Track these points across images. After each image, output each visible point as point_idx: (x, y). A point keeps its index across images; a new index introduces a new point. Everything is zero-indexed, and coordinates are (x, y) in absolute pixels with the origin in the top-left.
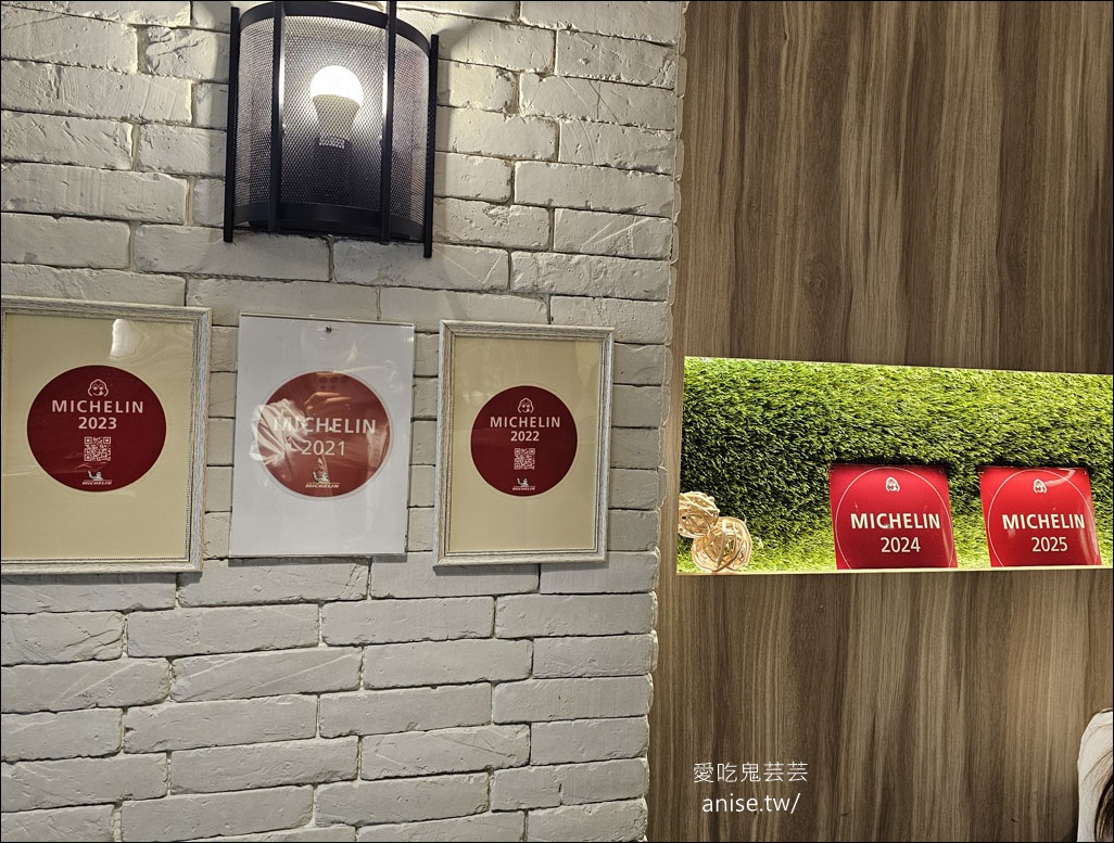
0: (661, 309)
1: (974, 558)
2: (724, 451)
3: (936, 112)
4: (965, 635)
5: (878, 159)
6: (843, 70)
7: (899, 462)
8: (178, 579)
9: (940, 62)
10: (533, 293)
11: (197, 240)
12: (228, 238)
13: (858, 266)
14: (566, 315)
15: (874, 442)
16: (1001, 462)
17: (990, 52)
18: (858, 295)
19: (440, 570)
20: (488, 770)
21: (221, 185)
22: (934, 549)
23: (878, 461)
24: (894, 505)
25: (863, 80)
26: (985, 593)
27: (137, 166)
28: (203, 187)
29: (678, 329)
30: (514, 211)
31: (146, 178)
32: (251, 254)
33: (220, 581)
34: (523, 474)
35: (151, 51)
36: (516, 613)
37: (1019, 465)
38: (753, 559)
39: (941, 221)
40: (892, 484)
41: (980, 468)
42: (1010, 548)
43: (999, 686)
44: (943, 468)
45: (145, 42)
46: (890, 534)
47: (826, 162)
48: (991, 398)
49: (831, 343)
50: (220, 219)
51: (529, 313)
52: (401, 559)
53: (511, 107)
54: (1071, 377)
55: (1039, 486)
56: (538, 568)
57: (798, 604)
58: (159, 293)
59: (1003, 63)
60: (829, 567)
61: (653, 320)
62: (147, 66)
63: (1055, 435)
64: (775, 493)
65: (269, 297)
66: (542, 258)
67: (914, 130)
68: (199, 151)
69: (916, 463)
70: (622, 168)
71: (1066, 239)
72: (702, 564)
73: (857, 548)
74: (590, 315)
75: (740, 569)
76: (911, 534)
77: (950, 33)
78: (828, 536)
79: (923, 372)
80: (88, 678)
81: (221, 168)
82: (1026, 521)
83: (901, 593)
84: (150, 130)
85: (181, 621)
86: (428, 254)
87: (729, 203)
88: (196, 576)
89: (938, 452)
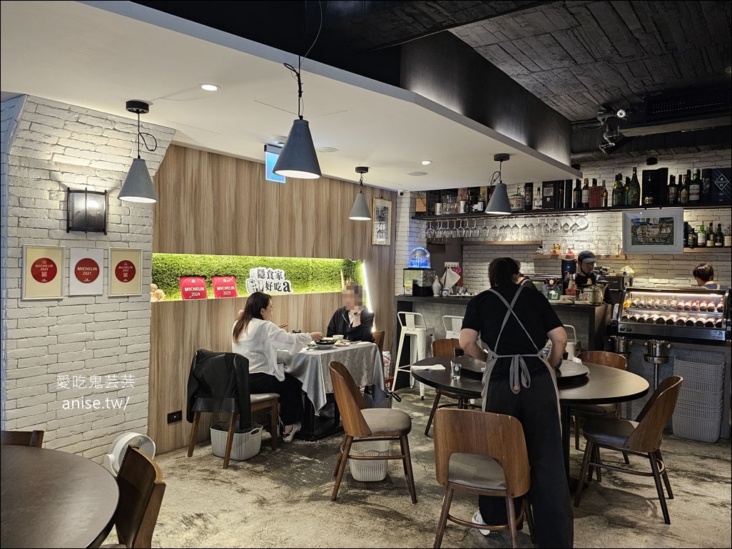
0: (150, 244)
1: (211, 295)
2: (156, 274)
3: (200, 199)
4: (210, 312)
5: (188, 209)
6: (180, 190)
7: (195, 276)
8: (58, 300)
9: (200, 189)
10: (126, 242)
11: (62, 233)
12: (68, 232)
13: (185, 232)
14: (132, 246)
15: (189, 272)
16: (216, 275)
17: (210, 187)
18: (185, 240)
19: (109, 298)
20: (119, 338)
21: (66, 222)
22: (203, 294)
23: (190, 276)
24: (194, 285)
25: (184, 193)
26: (213, 304)
27: (49, 218)
28: (62, 222)
29: (153, 248)
30: (122, 225)
31: (51, 220)
32: (71, 235)
33: (67, 301)
34: (125, 278)
35: (52, 195)
36: (124, 306)
37: (220, 276)
38: (164, 298)
39: (202, 223)
40: (193, 281)
41: (212, 277)
42: (219, 293)
43: (217, 324)
44: (204, 277)
45: (51, 194)
46: (194, 292)
47: (178, 210)
48: (214, 261)
49: (180, 250)
50: (66, 228)
51: (125, 246)
52: (101, 295)
53: (121, 205)
54: (230, 256)
55: (225, 281)
56: (128, 297)
57: (175, 307)
58: (54, 244)
59: (213, 189)
60: (181, 299)
61: (149, 246)
62: (51, 198)
63: (228, 269)
64: (168, 284)
65: (75, 243)
66: (127, 234)
67: (195, 203)
68: (61, 215)
69: (198, 276)
70: (142, 217)
71: (228, 227)
72: (153, 300)
73: (186, 295)
74: (138, 246)
75: (161, 300)
76: (198, 292)
77: (202, 183)
78: (180, 293)
79: (199, 256)
80: (42, 321)
81: (66, 218)
82: (222, 288)
83: (196, 304)
84: (51, 211)
85: (57, 309)
86: (106, 234)
87: (158, 220)
88: (62, 300)
89: (203, 274)
